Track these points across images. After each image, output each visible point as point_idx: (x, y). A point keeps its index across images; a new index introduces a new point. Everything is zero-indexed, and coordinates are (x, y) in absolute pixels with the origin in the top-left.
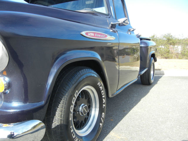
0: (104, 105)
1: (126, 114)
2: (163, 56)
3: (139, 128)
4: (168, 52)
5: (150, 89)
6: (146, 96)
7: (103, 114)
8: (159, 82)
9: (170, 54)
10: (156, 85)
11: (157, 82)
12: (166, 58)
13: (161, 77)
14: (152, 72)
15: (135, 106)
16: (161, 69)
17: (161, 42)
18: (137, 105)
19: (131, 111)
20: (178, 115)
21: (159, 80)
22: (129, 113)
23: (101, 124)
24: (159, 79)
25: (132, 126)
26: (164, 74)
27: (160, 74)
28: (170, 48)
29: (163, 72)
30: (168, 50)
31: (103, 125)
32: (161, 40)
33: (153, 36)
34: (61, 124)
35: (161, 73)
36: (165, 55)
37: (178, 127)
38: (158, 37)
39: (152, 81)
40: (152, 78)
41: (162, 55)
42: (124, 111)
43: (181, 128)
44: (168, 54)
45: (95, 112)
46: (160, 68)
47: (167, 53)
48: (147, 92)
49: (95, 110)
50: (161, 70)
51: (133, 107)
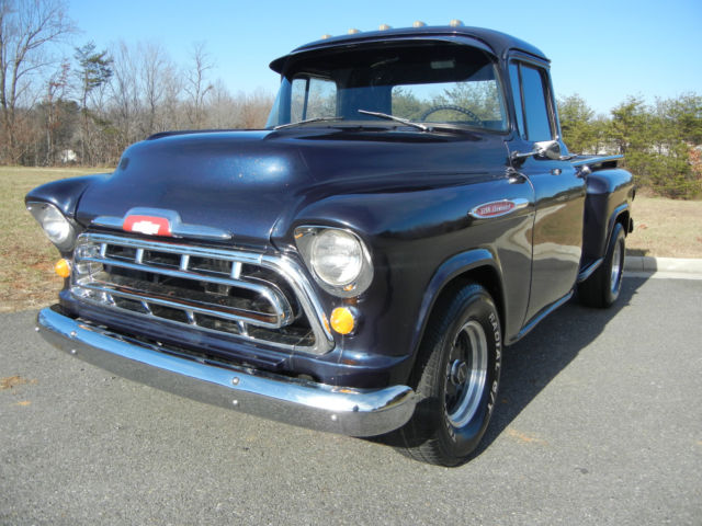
0: (498, 365)
1: (539, 389)
2: (660, 187)
3: (574, 423)
4: (682, 173)
5: (607, 322)
6: (594, 343)
7: (495, 383)
8: (635, 298)
9: (690, 181)
10: (626, 308)
11: (630, 298)
12: (674, 195)
13: (644, 280)
14: (615, 270)
15: (562, 368)
16: (648, 251)
17: (656, 132)
18: (567, 368)
19: (553, 382)
20: (680, 399)
21: (638, 290)
22: (548, 386)
23: (490, 407)
24: (637, 287)
25: (558, 419)
26: (655, 270)
27: (644, 270)
28: (692, 156)
29: (653, 262)
30: (682, 164)
31: (494, 410)
32: (657, 126)
33: (630, 108)
34: (430, 398)
35: (646, 267)
36: (671, 184)
37: (673, 427)
38: (647, 110)
39: (614, 296)
40: (613, 287)
41: (657, 184)
42: (535, 381)
43: (680, 429)
44: (681, 179)
45: (478, 379)
46: (642, 247)
47: (680, 176)
48: (598, 330)
49: (478, 375)
50: (648, 255)
51: (556, 372)
